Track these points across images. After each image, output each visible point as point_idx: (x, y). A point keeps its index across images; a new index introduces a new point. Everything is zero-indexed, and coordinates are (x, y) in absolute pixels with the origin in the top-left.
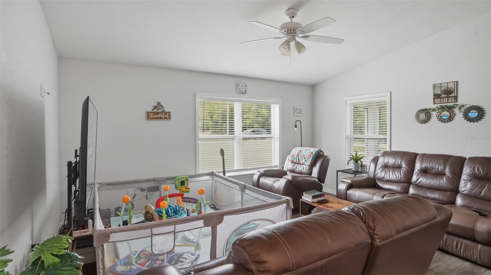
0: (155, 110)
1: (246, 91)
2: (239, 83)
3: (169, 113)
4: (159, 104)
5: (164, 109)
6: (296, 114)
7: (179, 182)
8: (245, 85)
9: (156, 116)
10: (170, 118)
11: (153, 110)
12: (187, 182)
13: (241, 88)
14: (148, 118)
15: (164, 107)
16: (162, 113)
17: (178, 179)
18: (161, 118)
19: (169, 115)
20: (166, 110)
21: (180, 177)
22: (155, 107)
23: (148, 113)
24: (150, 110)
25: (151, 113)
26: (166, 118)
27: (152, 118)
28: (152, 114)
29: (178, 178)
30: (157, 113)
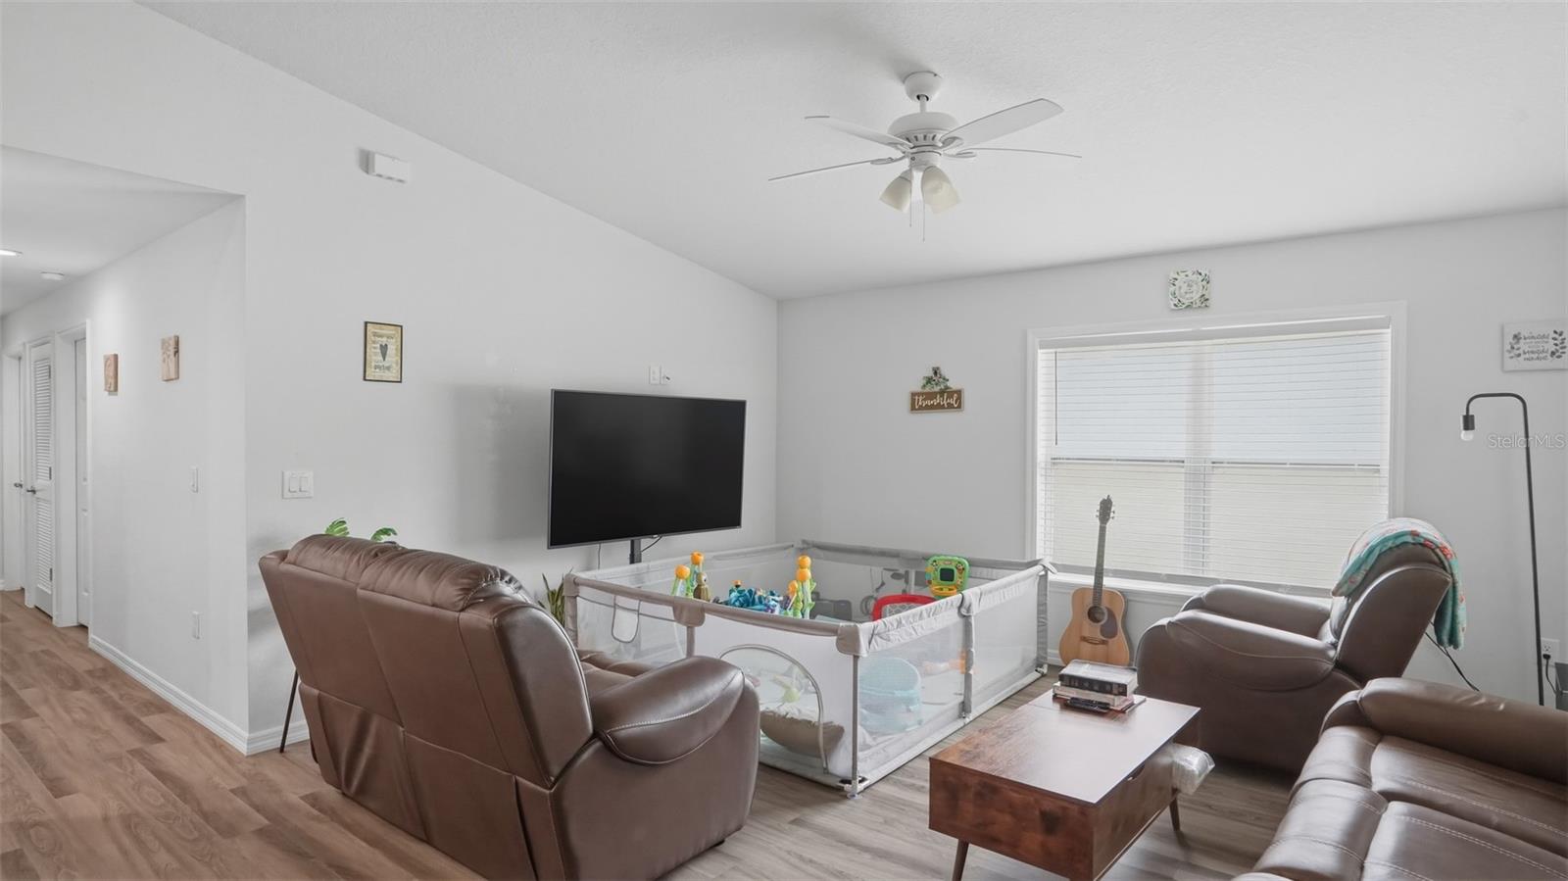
0: (927, 390)
1: (1204, 299)
2: (1176, 276)
3: (959, 392)
4: (936, 373)
5: (948, 384)
6: (1511, 364)
7: (936, 570)
8: (1201, 278)
9: (929, 403)
10: (959, 407)
11: (924, 386)
12: (961, 573)
13: (1182, 291)
14: (913, 408)
15: (947, 377)
16: (942, 393)
17: (935, 561)
18: (940, 407)
19: (959, 398)
20: (953, 385)
21: (943, 557)
22: (929, 380)
23: (913, 395)
24: (918, 389)
25: (919, 394)
26: (950, 406)
27: (921, 408)
28: (921, 397)
29: (935, 558)
30: (931, 396)
